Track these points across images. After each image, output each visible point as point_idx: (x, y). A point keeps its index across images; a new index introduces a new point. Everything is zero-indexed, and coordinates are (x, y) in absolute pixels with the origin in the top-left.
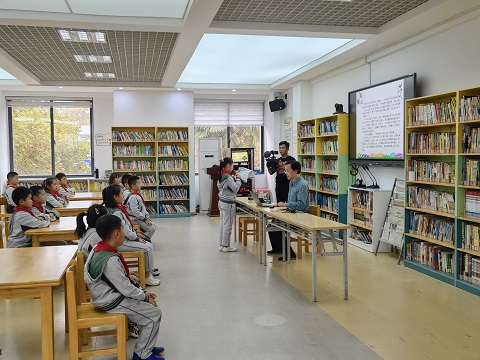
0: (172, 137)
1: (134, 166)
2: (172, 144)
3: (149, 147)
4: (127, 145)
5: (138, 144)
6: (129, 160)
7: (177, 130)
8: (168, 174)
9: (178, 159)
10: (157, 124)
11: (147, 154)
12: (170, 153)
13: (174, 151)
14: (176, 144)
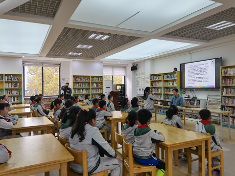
0: (96, 80)
1: (81, 92)
2: (96, 83)
3: (87, 84)
4: (78, 83)
5: (83, 83)
6: (79, 89)
7: (98, 77)
8: (95, 94)
9: (99, 88)
10: (91, 75)
11: (87, 87)
12: (95, 86)
13: (97, 85)
14: (98, 82)
